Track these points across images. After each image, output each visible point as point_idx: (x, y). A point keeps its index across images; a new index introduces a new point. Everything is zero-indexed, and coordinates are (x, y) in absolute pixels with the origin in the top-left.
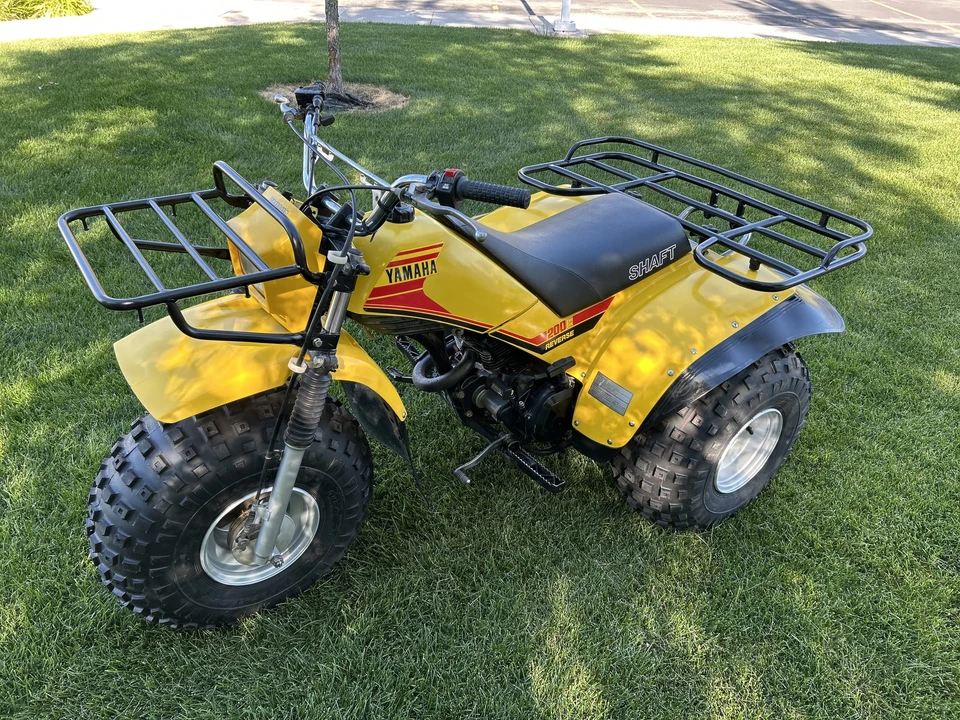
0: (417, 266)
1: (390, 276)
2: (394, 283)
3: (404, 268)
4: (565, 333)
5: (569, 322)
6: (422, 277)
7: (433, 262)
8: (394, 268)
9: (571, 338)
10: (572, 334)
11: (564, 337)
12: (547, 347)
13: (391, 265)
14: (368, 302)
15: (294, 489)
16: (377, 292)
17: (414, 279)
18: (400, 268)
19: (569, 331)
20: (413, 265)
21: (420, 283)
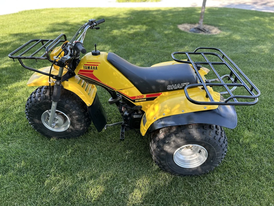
0: (91, 67)
1: (84, 67)
2: (85, 69)
3: (88, 66)
4: (143, 99)
5: (145, 96)
6: (93, 70)
7: (96, 67)
8: (85, 66)
9: (145, 101)
10: (145, 100)
11: (142, 100)
12: (136, 101)
13: (85, 65)
14: (79, 73)
15: (56, 110)
16: (81, 71)
17: (90, 70)
18: (87, 66)
19: (144, 99)
20: (90, 66)
21: (92, 71)
